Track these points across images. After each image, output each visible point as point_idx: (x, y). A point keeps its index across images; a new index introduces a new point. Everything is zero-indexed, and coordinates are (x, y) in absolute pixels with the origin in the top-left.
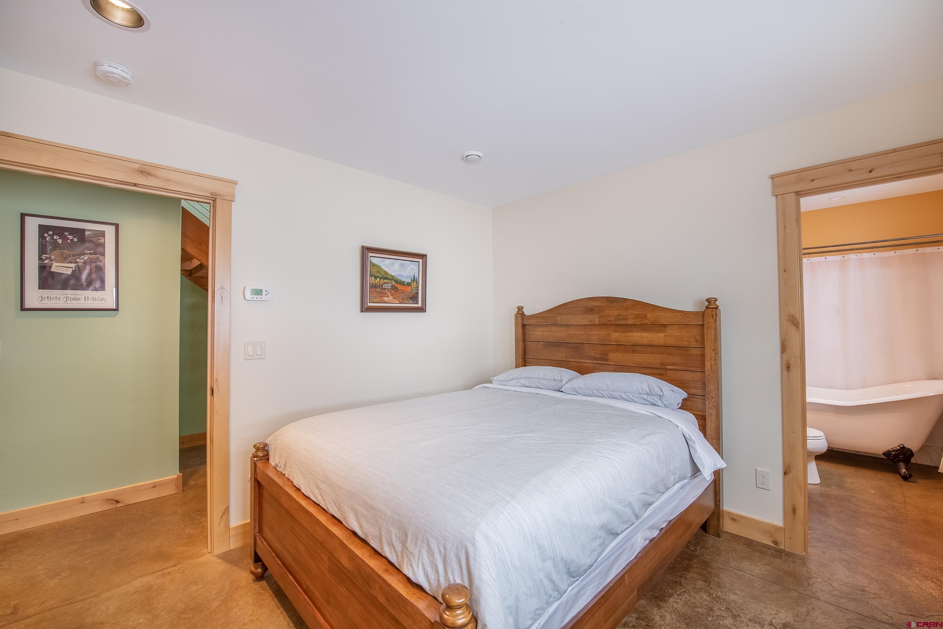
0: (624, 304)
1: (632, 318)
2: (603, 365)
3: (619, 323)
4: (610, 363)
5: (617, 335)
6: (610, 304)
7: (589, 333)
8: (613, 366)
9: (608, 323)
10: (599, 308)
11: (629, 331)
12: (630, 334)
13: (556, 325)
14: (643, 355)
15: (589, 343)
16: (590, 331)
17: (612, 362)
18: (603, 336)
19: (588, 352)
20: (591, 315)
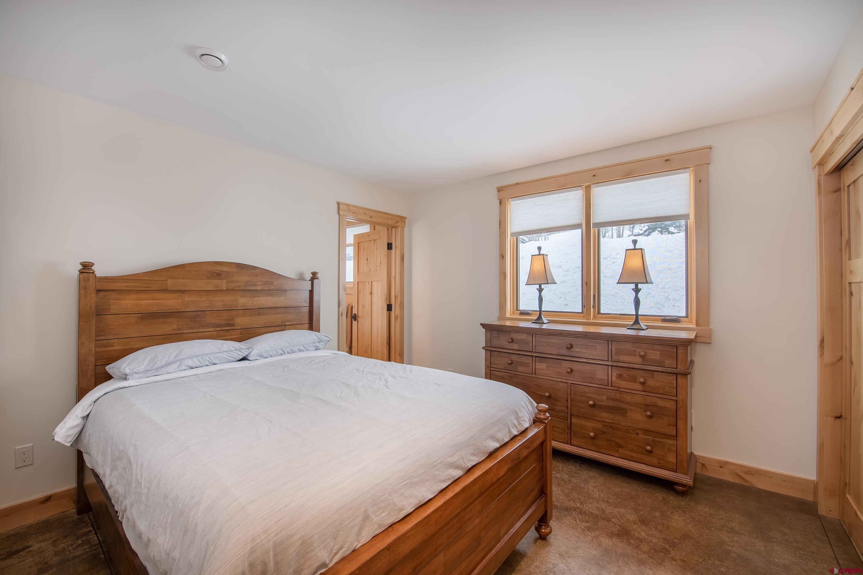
0: (254, 271)
1: (261, 284)
2: (229, 331)
3: (249, 289)
4: (236, 328)
5: (244, 300)
6: (240, 270)
7: (212, 299)
8: (239, 330)
9: (237, 289)
10: (228, 273)
11: (256, 296)
12: (257, 299)
13: (166, 291)
14: (267, 316)
15: (212, 310)
16: (214, 297)
17: (239, 326)
18: (228, 302)
19: (211, 319)
20: (218, 280)
